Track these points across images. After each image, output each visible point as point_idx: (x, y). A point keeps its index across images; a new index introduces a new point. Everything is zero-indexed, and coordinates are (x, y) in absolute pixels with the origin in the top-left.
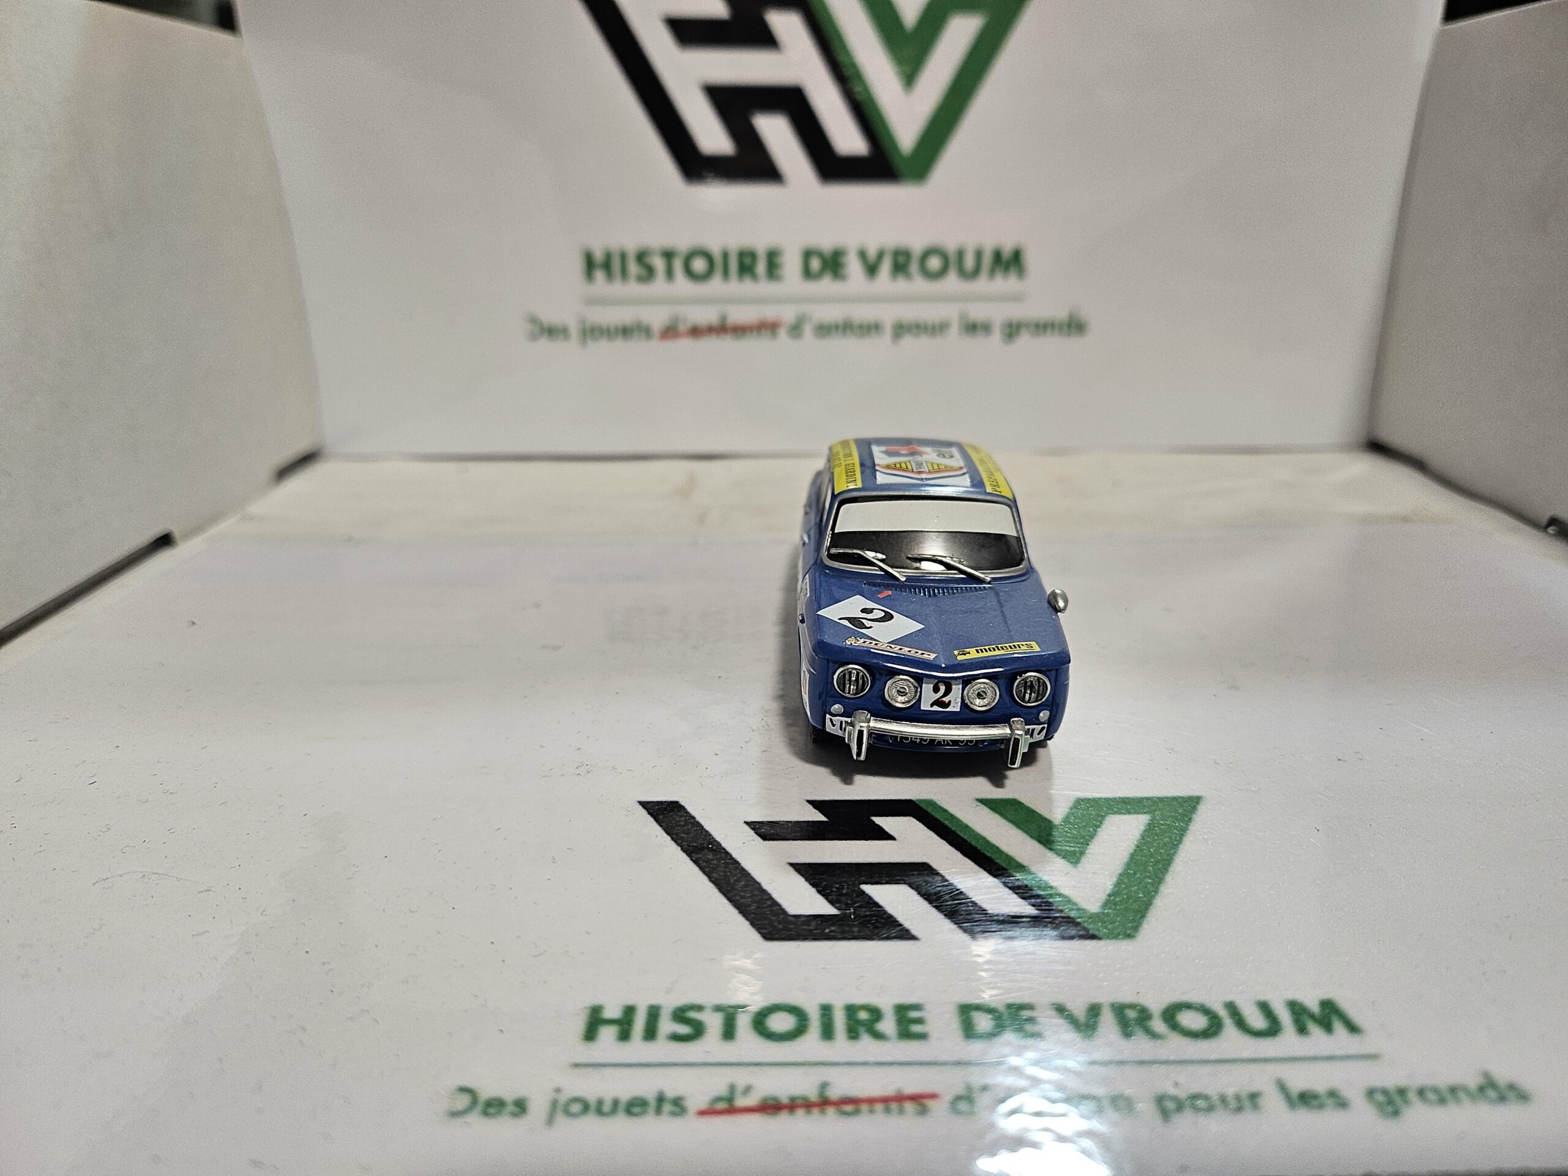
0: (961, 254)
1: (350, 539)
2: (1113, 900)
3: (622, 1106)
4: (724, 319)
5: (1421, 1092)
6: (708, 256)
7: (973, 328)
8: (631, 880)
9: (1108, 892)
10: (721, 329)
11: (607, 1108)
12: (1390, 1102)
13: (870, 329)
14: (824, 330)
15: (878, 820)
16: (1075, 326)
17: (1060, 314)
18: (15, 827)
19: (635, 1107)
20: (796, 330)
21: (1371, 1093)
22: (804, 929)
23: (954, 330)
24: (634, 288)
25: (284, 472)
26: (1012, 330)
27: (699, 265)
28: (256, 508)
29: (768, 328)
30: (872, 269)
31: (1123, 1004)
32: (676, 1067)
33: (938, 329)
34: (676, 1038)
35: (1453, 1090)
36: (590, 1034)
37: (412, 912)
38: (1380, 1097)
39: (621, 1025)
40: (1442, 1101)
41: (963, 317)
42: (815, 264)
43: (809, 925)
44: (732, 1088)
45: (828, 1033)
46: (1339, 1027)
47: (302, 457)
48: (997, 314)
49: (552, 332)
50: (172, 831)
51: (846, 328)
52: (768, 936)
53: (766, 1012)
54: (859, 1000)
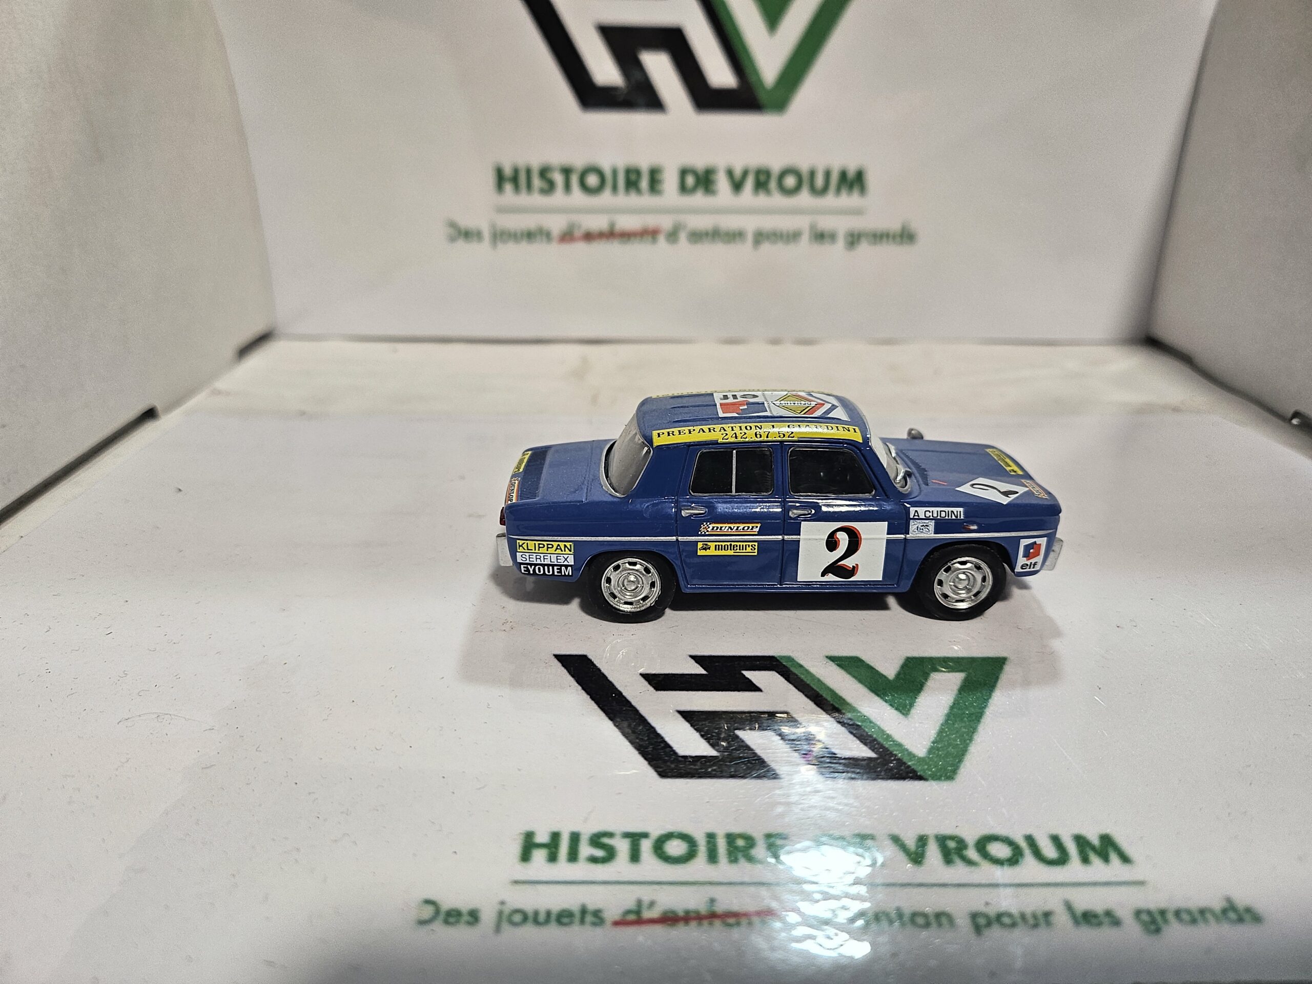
0: (812, 174)
1: (303, 413)
2: (936, 746)
3: (553, 917)
4: (612, 225)
5: (1177, 913)
6: (600, 173)
7: (820, 236)
8: (551, 724)
9: (932, 739)
10: (611, 234)
11: (542, 917)
12: (1153, 921)
13: (735, 236)
14: (697, 237)
15: (748, 674)
16: (906, 236)
17: (894, 226)
18: (50, 672)
19: (564, 918)
20: (673, 236)
21: (1138, 913)
22: (691, 768)
23: (805, 238)
24: (537, 199)
25: (245, 351)
26: (854, 239)
27: (592, 180)
28: (221, 384)
29: (650, 234)
30: (737, 186)
31: (944, 836)
32: (593, 885)
33: (793, 237)
34: (594, 860)
35: (1202, 912)
36: (525, 856)
37: (377, 749)
38: (1145, 917)
39: (549, 849)
40: (1194, 921)
41: (813, 227)
42: (690, 180)
43: (695, 765)
44: (639, 903)
45: (712, 857)
46: (1114, 857)
47: (258, 337)
48: (841, 225)
49: (467, 235)
50: (178, 677)
51: (715, 235)
52: (663, 774)
53: (664, 839)
54: (736, 829)
